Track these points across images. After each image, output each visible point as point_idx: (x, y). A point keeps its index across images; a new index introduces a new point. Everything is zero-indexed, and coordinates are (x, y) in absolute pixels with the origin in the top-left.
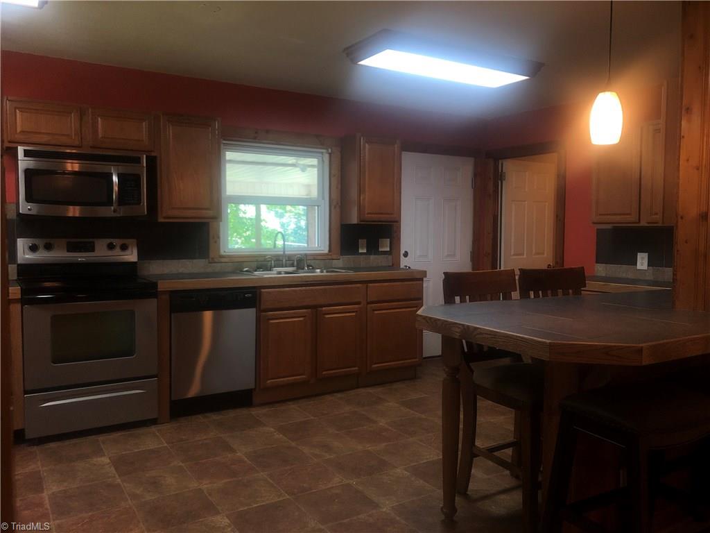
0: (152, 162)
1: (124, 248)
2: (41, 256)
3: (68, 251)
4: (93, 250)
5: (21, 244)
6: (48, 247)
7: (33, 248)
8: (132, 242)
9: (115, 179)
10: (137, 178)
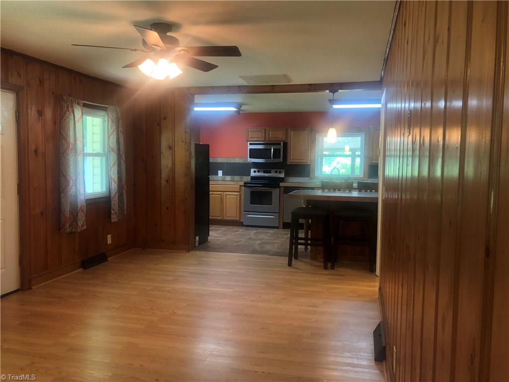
0: (285, 144)
1: (280, 172)
2: (257, 174)
3: (264, 173)
4: (271, 173)
5: (252, 170)
6: (258, 172)
7: (255, 172)
8: (283, 171)
9: (272, 150)
10: (280, 150)
